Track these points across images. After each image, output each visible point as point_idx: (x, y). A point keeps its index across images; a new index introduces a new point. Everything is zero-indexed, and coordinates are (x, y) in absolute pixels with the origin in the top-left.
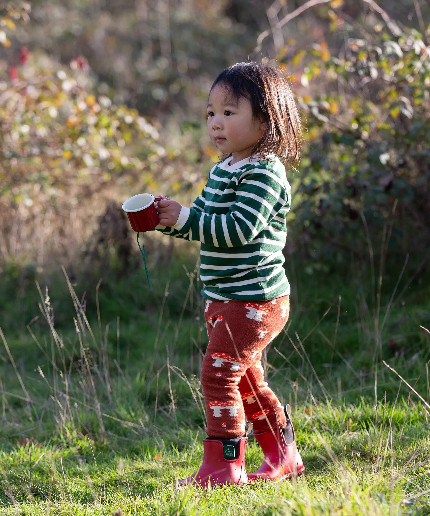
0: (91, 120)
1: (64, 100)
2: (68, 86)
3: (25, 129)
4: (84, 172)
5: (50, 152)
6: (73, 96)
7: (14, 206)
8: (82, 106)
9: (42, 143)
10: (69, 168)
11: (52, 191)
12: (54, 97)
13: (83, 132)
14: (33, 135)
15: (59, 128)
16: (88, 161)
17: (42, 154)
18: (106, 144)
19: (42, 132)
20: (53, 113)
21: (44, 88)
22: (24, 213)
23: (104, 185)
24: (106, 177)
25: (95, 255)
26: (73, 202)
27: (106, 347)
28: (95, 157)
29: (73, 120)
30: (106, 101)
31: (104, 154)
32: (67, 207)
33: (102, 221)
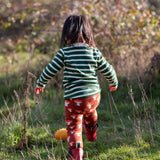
0: (149, 21)
1: (138, 13)
2: (139, 7)
3: (123, 24)
4: (146, 41)
5: (133, 33)
6: (141, 11)
7: (119, 54)
8: (145, 15)
9: (130, 29)
10: (140, 39)
11: (133, 48)
12: (134, 12)
13: (145, 25)
14: (126, 26)
15: (136, 24)
16: (147, 36)
17: (129, 34)
18: (154, 30)
19: (129, 25)
20: (134, 18)
21: (130, 8)
22: (122, 57)
23: (153, 46)
24: (154, 43)
25: (150, 73)
26: (141, 52)
27: (154, 108)
28: (150, 35)
29: (141, 20)
30: (154, 13)
31: (153, 33)
32: (139, 54)
33: (153, 59)
